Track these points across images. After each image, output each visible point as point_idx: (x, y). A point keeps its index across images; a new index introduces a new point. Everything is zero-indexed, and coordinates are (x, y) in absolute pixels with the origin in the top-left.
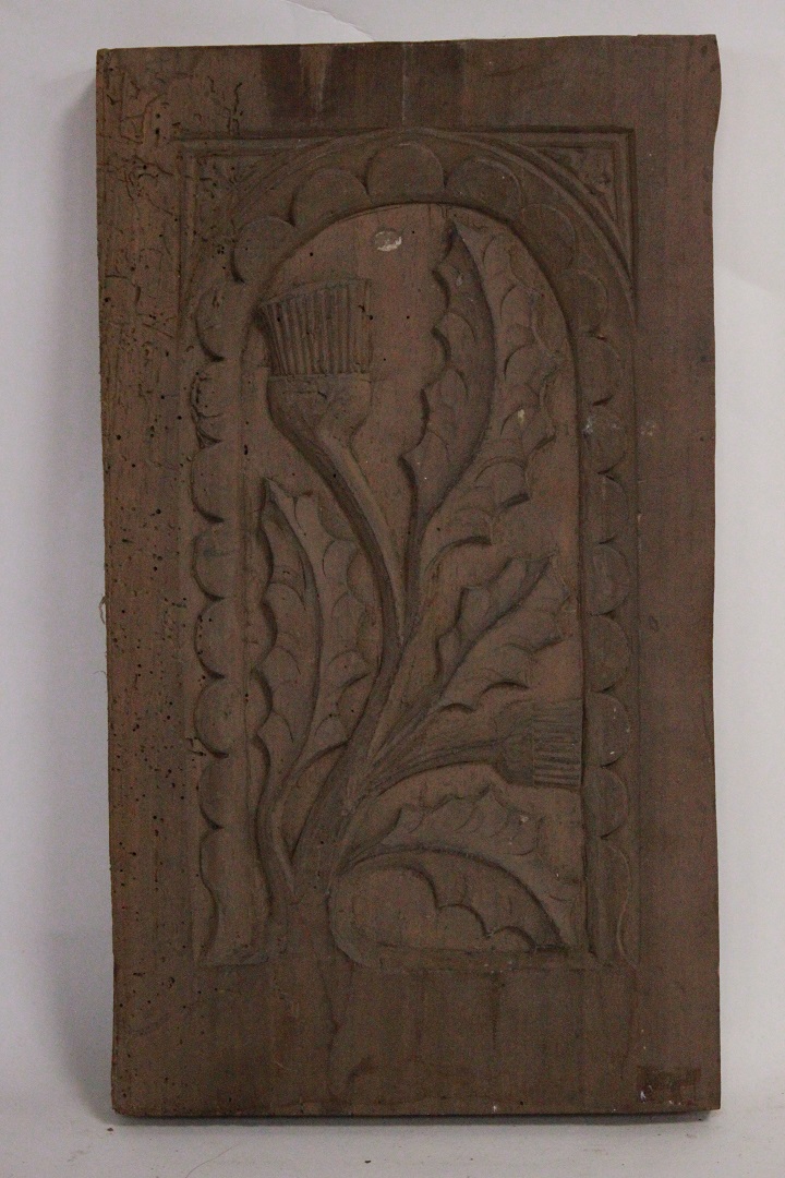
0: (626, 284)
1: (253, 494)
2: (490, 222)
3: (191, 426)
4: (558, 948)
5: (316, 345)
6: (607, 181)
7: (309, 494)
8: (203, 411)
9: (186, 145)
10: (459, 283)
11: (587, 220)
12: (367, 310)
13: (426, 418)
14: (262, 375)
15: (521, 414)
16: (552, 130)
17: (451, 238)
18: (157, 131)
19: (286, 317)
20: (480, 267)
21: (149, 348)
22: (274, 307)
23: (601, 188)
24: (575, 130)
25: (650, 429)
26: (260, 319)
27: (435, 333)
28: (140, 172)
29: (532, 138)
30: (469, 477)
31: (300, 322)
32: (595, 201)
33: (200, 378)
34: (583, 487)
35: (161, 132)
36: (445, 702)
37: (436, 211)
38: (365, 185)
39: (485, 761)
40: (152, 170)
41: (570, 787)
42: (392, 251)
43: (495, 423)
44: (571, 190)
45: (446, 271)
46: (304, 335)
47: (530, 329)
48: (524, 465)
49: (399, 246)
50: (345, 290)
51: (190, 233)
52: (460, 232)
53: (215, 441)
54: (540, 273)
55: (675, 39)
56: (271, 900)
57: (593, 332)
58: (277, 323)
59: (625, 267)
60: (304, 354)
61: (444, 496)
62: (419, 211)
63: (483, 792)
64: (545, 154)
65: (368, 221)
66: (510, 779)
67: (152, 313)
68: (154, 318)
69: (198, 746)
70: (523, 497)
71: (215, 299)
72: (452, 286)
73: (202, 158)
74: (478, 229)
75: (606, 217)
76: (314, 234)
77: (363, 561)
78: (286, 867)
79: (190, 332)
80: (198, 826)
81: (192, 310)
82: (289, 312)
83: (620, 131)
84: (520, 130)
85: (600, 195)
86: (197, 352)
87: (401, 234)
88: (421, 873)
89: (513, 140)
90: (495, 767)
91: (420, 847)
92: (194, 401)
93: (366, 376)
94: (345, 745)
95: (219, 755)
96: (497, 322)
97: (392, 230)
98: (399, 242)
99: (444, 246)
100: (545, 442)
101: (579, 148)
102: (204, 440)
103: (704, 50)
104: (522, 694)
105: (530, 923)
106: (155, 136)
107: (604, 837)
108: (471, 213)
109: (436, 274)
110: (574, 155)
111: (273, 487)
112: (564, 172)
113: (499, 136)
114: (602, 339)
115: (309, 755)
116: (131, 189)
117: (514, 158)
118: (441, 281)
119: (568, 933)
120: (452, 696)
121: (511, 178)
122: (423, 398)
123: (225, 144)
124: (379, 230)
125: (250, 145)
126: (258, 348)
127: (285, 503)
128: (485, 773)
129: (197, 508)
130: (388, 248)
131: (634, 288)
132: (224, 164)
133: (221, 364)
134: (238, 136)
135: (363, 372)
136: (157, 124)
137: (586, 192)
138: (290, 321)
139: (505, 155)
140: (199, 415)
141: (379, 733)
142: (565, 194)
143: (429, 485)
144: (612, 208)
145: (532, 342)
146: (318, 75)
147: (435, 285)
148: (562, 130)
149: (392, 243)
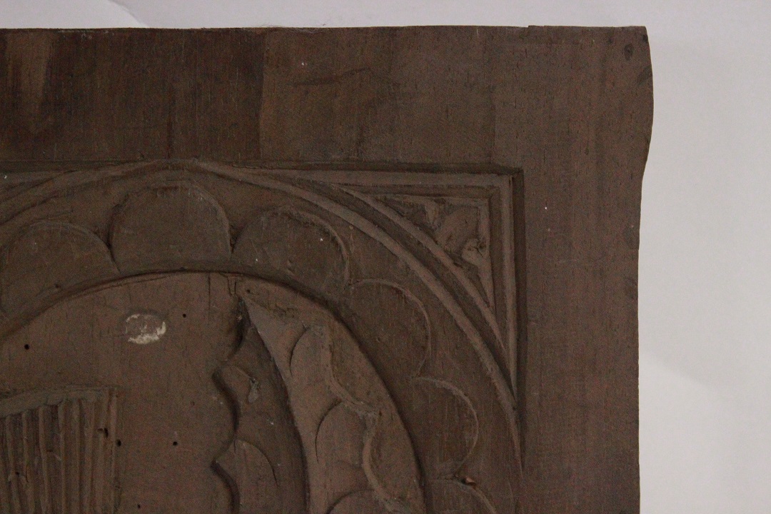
0: (507, 401)
2: (302, 303)
5: (29, 491)
6: (481, 247)
10: (254, 396)
11: (449, 304)
12: (112, 431)
16: (398, 168)
17: (240, 330)
20: (286, 374)
23: (471, 256)
24: (432, 169)
27: (216, 468)
29: (367, 179)
32: (460, 275)
37: (219, 283)
38: (109, 245)
42: (151, 345)
44: (427, 261)
45: (235, 380)
46: (11, 476)
47: (360, 468)
49: (163, 338)
50: (76, 406)
52: (254, 319)
54: (376, 378)
55: (584, 31)
57: (459, 476)
62: (193, 284)
64: (387, 203)
65: (115, 296)
72: (242, 402)
74: (282, 313)
75: (478, 301)
76: (29, 318)
83: (499, 171)
85: (470, 267)
87: (165, 317)
89: (334, 179)
96: (311, 458)
97: (151, 311)
98: (162, 331)
99: (233, 335)
101: (438, 196)
103: (628, 51)
108: (271, 287)
109: (218, 381)
110: (431, 209)
112: (415, 233)
113: (318, 176)
114: (471, 484)
117: (338, 211)
118: (224, 390)
121: (334, 239)
124: (132, 312)
130: (144, 339)
131: (520, 408)
137: (447, 262)
139: (325, 205)
142: (416, 266)
144: (488, 289)
145: (364, 486)
146: (36, 78)
147: (215, 398)
148: (411, 168)
149: (151, 331)
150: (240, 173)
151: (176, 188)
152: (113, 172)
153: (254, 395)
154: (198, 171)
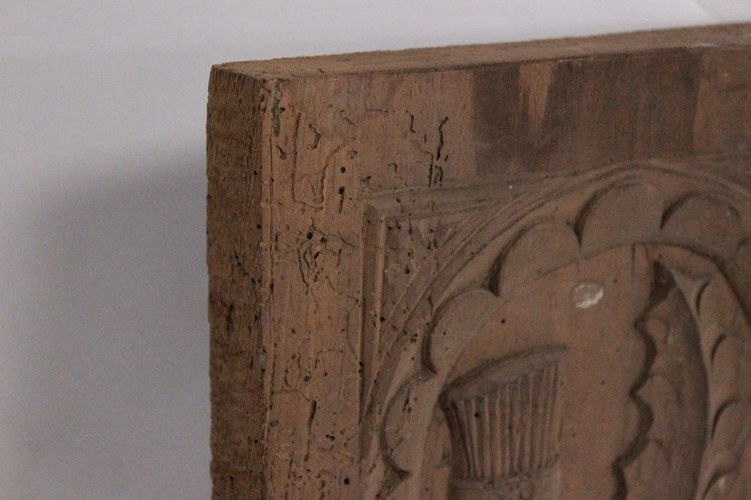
5: (518, 440)
10: (669, 341)
18: (342, 191)
19: (486, 412)
21: (325, 477)
22: (473, 403)
27: (633, 396)
28: (319, 248)
31: (503, 416)
35: (346, 192)
37: (641, 253)
40: (333, 244)
42: (593, 307)
46: (507, 432)
49: (601, 301)
51: (379, 320)
58: (474, 421)
60: (503, 452)
62: (622, 256)
65: (569, 273)
67: (329, 433)
68: (333, 438)
71: (407, 402)
72: (660, 345)
81: (378, 420)
82: (492, 405)
86: (380, 469)
87: (603, 285)
96: (710, 384)
97: (593, 281)
98: (600, 295)
99: (647, 295)
106: (339, 197)
108: (677, 251)
109: (639, 330)
116: (305, 272)
117: (741, 190)
118: (645, 337)
121: (737, 214)
122: (618, 476)
124: (580, 282)
130: (588, 303)
133: (407, 481)
136: (342, 180)
138: (492, 415)
139: (733, 187)
146: (539, 102)
149: (592, 297)
150: (678, 167)
151: (634, 185)
152: (591, 175)
153: (671, 340)
154: (649, 168)
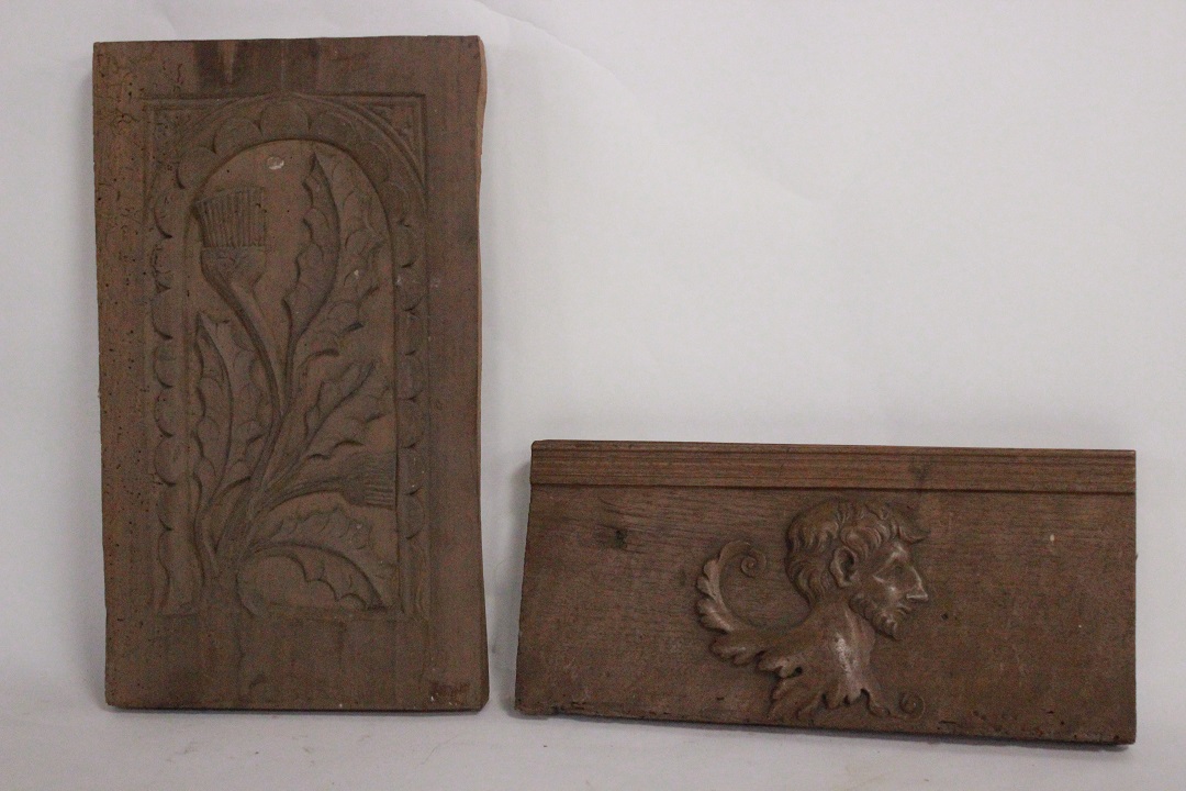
1: (192, 322)
2: (338, 152)
3: (153, 279)
4: (380, 607)
5: (229, 228)
6: (409, 127)
7: (226, 322)
8: (158, 268)
9: (149, 102)
10: (317, 189)
11: (396, 151)
12: (262, 206)
13: (299, 274)
14: (196, 247)
15: (356, 273)
16: (375, 95)
17: (314, 163)
18: (130, 94)
19: (210, 211)
20: (331, 181)
21: (125, 229)
22: (203, 205)
23: (406, 131)
24: (389, 95)
25: (436, 283)
26: (195, 212)
27: (305, 222)
28: (120, 119)
29: (362, 99)
30: (324, 313)
31: (219, 214)
32: (401, 139)
33: (157, 249)
34: (396, 317)
35: (132, 94)
36: (310, 453)
37: (305, 145)
38: (259, 128)
39: (336, 490)
40: (127, 118)
41: (389, 508)
42: (278, 170)
43: (340, 278)
44: (387, 132)
45: (311, 183)
46: (221, 221)
47: (362, 219)
48: (359, 305)
49: (282, 167)
50: (247, 194)
51: (151, 158)
52: (319, 158)
53: (167, 288)
54: (369, 183)
55: (451, 37)
56: (203, 576)
57: (401, 221)
58: (205, 215)
59: (420, 181)
60: (222, 234)
61: (308, 324)
62: (295, 144)
63: (335, 509)
64: (370, 109)
65: (264, 150)
66: (352, 501)
67: (127, 208)
68: (129, 211)
69: (157, 479)
70: (357, 325)
71: (166, 199)
72: (314, 192)
73: (157, 110)
74: (329, 156)
75: (408, 149)
76: (228, 158)
77: (258, 364)
78: (212, 556)
79: (151, 221)
80: (157, 529)
81: (152, 206)
82: (212, 208)
83: (417, 95)
84: (356, 94)
85: (405, 135)
86: (156, 232)
87: (283, 159)
88: (295, 560)
89: (350, 100)
90: (343, 493)
91: (294, 544)
92: (154, 261)
93: (262, 248)
94: (249, 478)
95: (171, 485)
96: (341, 215)
97: (278, 156)
98: (282, 164)
99: (310, 167)
100: (371, 291)
101: (392, 106)
102: (161, 288)
103: (470, 46)
104: (360, 449)
105: (363, 591)
106: (129, 97)
107: (409, 538)
108: (325, 146)
109: (305, 186)
110: (387, 109)
111: (203, 317)
112: (383, 123)
113: (341, 98)
114: (407, 226)
115: (225, 486)
116: (114, 130)
117: (351, 112)
118: (308, 189)
119: (386, 598)
120: (314, 449)
121: (349, 124)
122: (297, 262)
123: (172, 102)
124: (270, 156)
125: (185, 102)
126: (195, 230)
127: (209, 327)
128: (337, 498)
129: (156, 330)
130: (275, 167)
131: (426, 194)
132: (172, 114)
133: (171, 240)
134: (181, 97)
135: (260, 245)
136: (130, 89)
137: (395, 133)
138: (213, 213)
139: (345, 110)
140: (157, 271)
141: (268, 472)
142: (383, 135)
143: (300, 316)
144: (413, 145)
145: (364, 227)
146: (230, 60)
147: (304, 191)
148: (382, 95)
149: (278, 164)
150: (309, 97)
151: (285, 104)
152: (261, 97)
154: (293, 97)
